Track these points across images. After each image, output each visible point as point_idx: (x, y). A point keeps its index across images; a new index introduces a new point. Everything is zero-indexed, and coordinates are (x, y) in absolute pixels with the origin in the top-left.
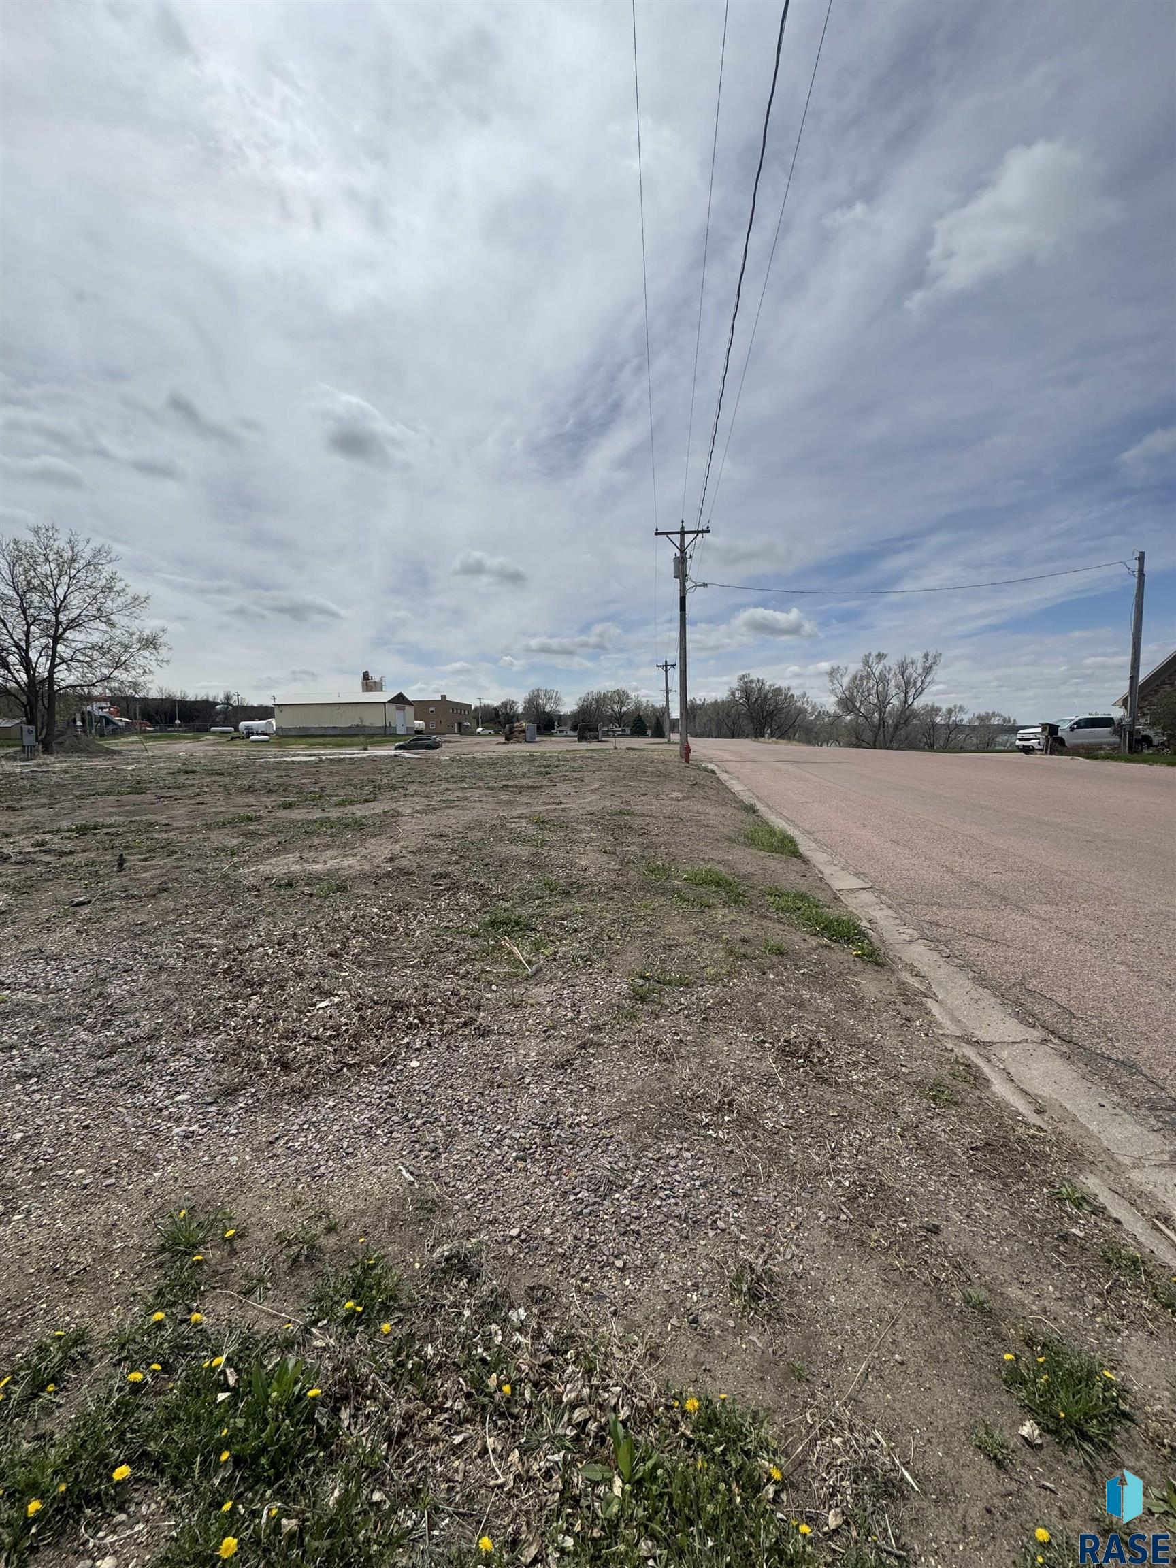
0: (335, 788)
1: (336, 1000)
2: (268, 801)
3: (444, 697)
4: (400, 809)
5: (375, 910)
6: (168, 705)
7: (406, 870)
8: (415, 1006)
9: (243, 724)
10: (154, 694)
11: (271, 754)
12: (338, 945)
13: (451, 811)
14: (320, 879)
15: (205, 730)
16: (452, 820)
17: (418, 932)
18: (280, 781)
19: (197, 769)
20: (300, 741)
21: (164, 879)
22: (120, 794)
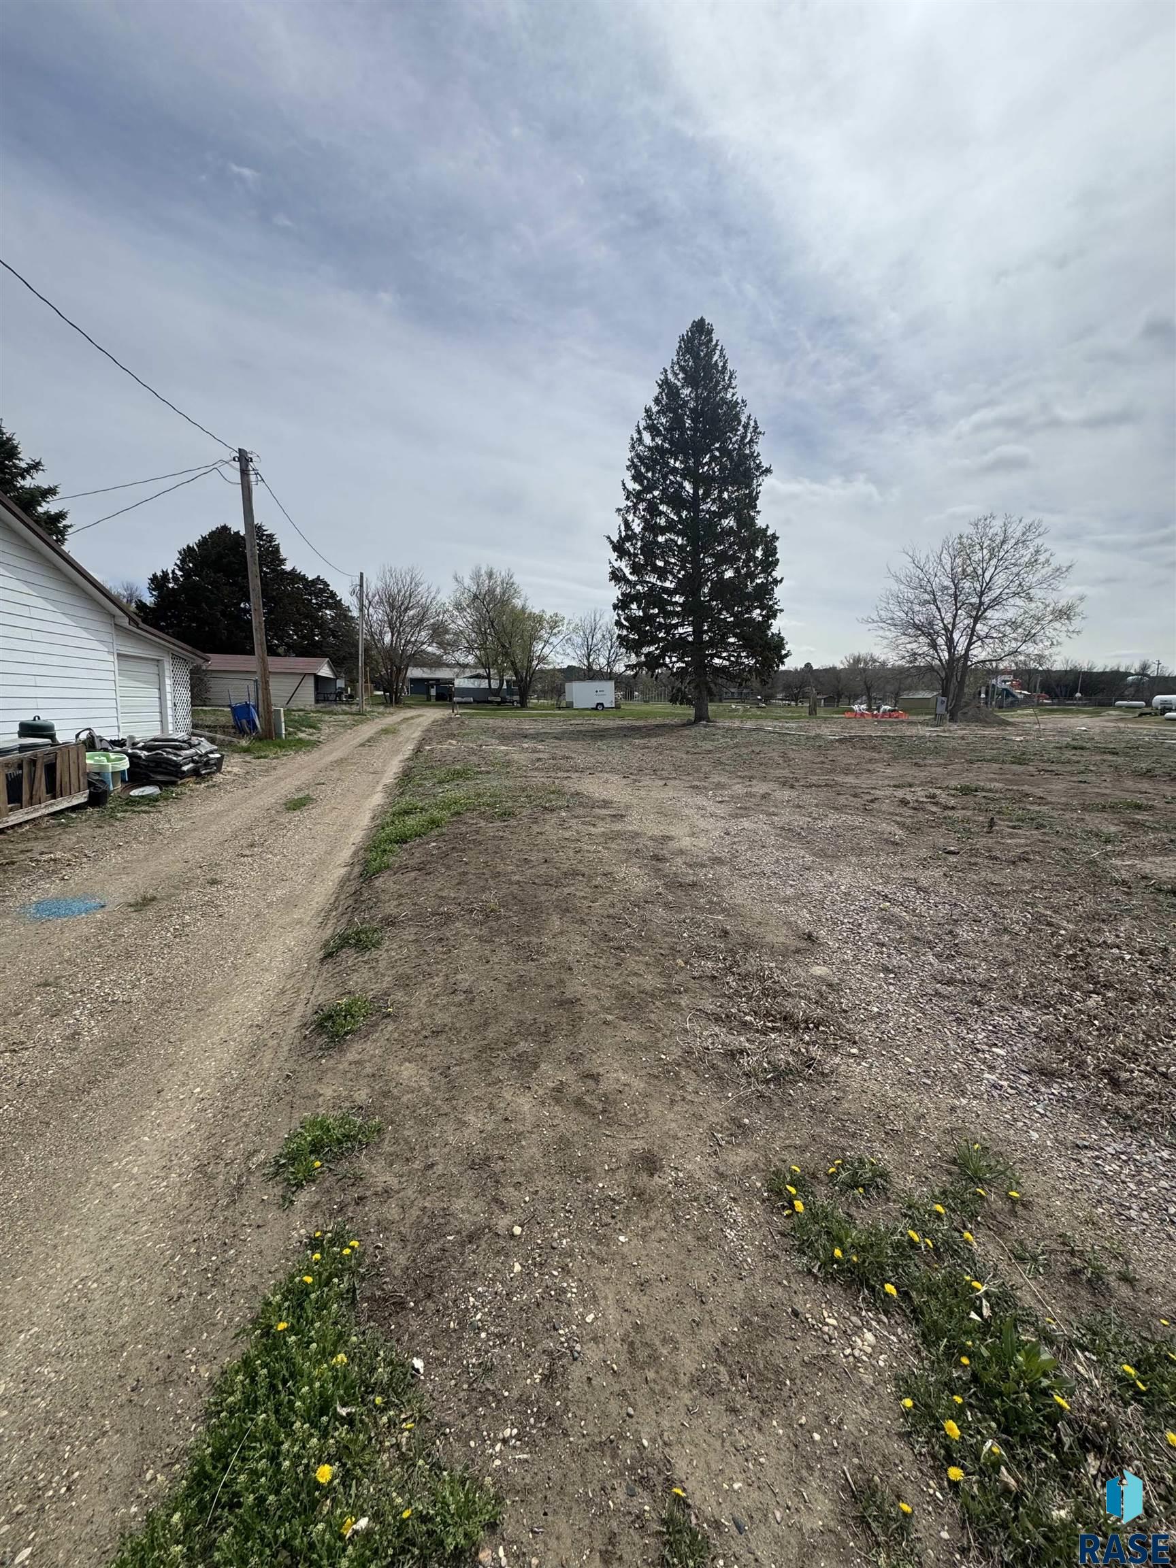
6: (1071, 677)
9: (1159, 698)
15: (1109, 705)
21: (1028, 849)
22: (1003, 762)
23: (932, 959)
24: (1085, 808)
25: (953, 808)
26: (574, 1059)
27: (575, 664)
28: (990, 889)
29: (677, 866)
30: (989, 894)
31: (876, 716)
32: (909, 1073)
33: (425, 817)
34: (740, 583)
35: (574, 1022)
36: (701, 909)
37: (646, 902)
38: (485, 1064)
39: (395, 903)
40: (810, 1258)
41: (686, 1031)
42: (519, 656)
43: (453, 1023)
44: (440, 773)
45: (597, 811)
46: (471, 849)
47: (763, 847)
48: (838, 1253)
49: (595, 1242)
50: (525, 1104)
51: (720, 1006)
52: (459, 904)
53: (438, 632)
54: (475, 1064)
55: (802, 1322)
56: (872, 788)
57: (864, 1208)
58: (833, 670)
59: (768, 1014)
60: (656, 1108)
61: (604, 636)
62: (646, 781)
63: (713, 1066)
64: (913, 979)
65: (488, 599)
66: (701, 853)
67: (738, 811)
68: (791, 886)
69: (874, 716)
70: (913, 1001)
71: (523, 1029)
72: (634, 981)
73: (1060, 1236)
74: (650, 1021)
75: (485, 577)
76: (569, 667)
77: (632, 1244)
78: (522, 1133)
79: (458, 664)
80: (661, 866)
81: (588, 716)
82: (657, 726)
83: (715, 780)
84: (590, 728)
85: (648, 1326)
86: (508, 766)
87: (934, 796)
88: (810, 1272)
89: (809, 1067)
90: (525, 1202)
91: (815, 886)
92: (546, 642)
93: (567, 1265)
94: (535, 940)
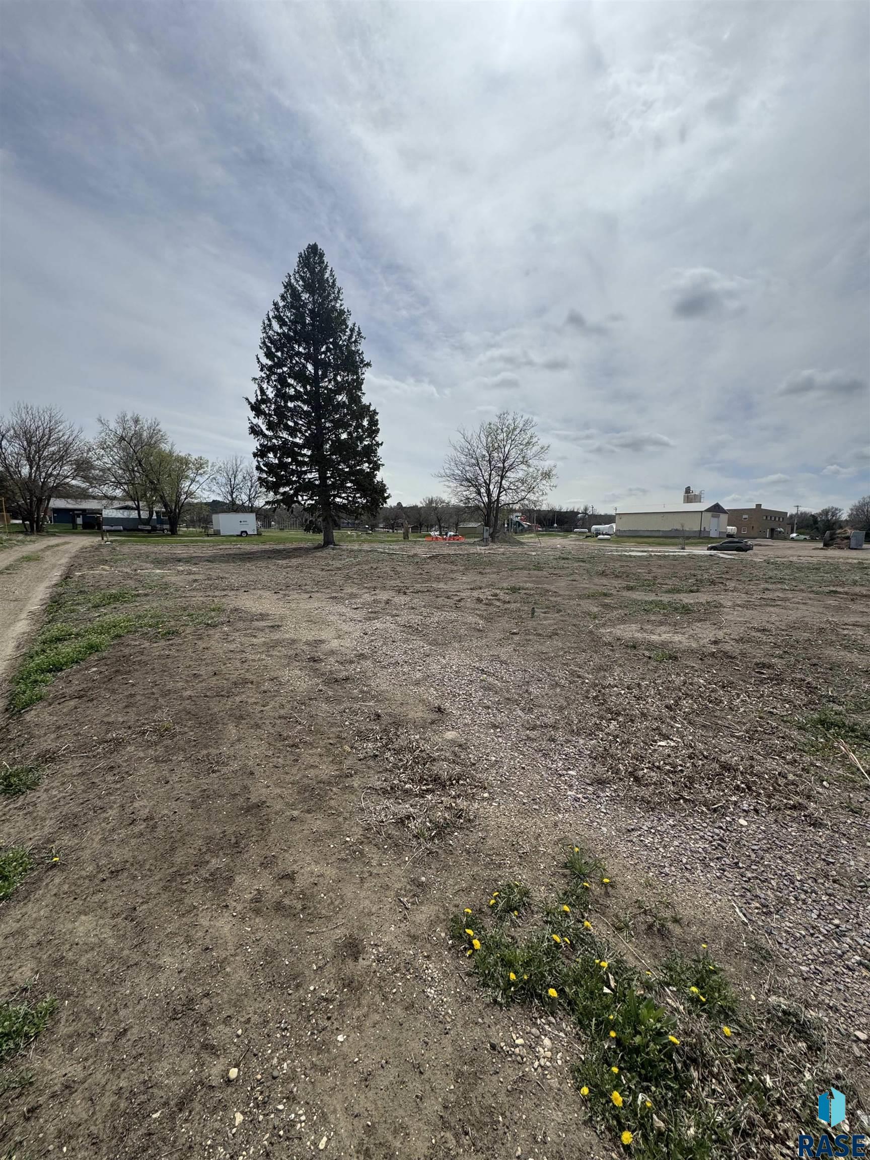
0: (664, 578)
1: (673, 744)
2: (616, 583)
3: (759, 506)
4: (722, 602)
5: (702, 681)
6: (551, 514)
7: (730, 654)
8: (742, 773)
9: (594, 527)
10: (544, 507)
11: (613, 549)
12: (672, 702)
13: (772, 609)
14: (657, 647)
15: (570, 531)
16: (774, 617)
17: (742, 710)
18: (623, 570)
19: (570, 557)
20: (632, 540)
21: (556, 627)
22: (530, 570)
23: (520, 713)
24: (580, 597)
25: (509, 602)
26: (267, 863)
27: (220, 499)
28: (542, 657)
29: (330, 665)
30: (542, 660)
31: (445, 539)
32: (524, 804)
33: (82, 643)
34: (353, 443)
35: (263, 826)
36: (355, 699)
37: (311, 699)
38: (177, 893)
39: (53, 736)
40: (493, 988)
41: (362, 810)
42: (167, 490)
43: (134, 857)
44: (96, 598)
45: (256, 624)
46: (137, 670)
47: (394, 642)
48: (513, 976)
49: (315, 1052)
50: (224, 925)
51: (385, 780)
52: (130, 728)
53: (83, 467)
54: (165, 896)
55: (499, 1052)
56: (458, 591)
57: (519, 926)
58: (415, 508)
59: (421, 780)
60: (349, 891)
61: (244, 478)
62: (294, 595)
63: (389, 836)
64: (512, 729)
65: (134, 441)
66: (348, 652)
67: (369, 615)
68: (419, 670)
69: (443, 539)
70: (515, 747)
71: (213, 845)
72: (311, 773)
73: (636, 902)
74: (331, 808)
75: (131, 423)
76: (214, 501)
77: (351, 1039)
78: (225, 958)
79: (106, 497)
80: (318, 666)
81: (234, 541)
82: (295, 549)
83: (349, 591)
84: (238, 552)
85: (379, 1123)
86: (166, 588)
87: (496, 595)
88: (495, 1001)
89: (459, 817)
90: (238, 1036)
91: (435, 668)
92: (193, 481)
93: (292, 1092)
94: (214, 751)
